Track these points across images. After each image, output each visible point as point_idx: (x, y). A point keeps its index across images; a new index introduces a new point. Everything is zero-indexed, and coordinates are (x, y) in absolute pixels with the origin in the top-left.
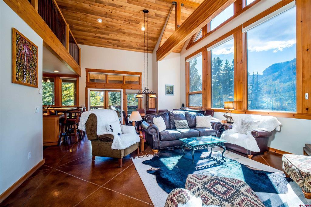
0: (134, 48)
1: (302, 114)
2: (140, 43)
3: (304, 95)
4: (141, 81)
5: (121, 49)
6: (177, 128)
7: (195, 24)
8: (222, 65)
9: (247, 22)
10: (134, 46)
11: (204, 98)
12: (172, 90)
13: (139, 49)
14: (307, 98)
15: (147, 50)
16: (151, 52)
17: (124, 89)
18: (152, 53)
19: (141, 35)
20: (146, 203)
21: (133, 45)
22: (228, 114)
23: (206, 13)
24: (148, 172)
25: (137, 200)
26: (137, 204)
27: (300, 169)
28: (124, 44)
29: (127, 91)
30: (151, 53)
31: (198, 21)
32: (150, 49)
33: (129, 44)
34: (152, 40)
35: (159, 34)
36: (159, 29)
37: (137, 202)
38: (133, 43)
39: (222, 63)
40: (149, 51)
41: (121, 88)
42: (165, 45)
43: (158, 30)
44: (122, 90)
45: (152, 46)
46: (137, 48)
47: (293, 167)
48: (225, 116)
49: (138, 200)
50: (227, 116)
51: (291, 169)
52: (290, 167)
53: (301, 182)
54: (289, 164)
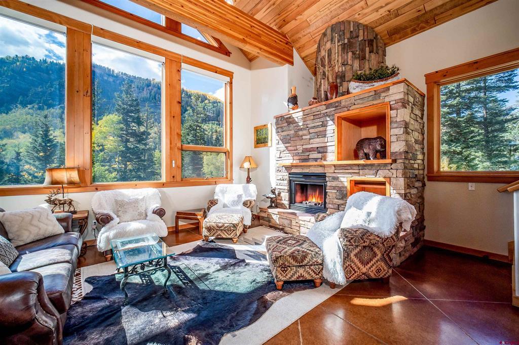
3: (172, 162)
14: (174, 165)
20: (300, 328)
25: (303, 341)
26: (310, 337)
37: (306, 340)
49: (301, 340)
51: (222, 228)
52: (221, 227)
53: (234, 232)
54: (220, 225)
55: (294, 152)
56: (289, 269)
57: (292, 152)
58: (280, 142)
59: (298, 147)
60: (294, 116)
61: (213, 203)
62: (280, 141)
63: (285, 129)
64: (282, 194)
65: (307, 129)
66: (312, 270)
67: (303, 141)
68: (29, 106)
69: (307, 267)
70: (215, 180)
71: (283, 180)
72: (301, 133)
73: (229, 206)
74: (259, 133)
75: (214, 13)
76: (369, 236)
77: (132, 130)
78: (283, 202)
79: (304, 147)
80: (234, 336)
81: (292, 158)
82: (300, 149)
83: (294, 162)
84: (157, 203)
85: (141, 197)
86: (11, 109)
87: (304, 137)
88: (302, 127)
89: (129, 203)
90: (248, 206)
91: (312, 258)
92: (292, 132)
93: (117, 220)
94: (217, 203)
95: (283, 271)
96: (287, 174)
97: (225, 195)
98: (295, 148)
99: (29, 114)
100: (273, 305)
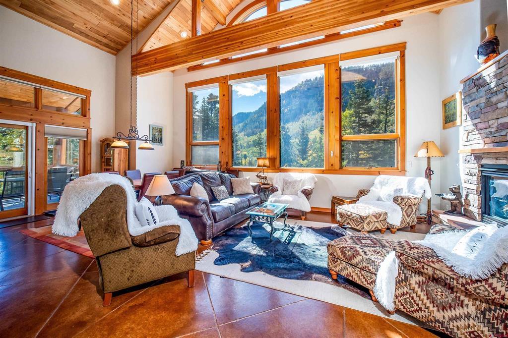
0: (73, 30)
1: (329, 170)
2: (94, 25)
3: (331, 152)
4: (89, 109)
5: (31, 18)
6: (219, 200)
7: (238, 44)
8: (197, 103)
9: (283, 65)
10: (76, 25)
11: (222, 152)
12: (161, 135)
13: (87, 36)
14: (332, 155)
15: (107, 45)
16: (112, 51)
17: (39, 123)
18: (115, 55)
19: (104, 9)
21: (72, 21)
22: (262, 174)
23: (256, 38)
24: (243, 272)
27: (360, 214)
28: (48, 8)
29: (48, 128)
30: (113, 54)
31: (242, 43)
32: (115, 47)
33: (63, 16)
34: (124, 30)
35: (144, 25)
36: (146, 16)
38: (76, 18)
39: (197, 101)
40: (112, 48)
41: (31, 120)
42: (161, 52)
43: (145, 18)
44: (32, 125)
45: (121, 41)
46: (81, 33)
47: (354, 215)
48: (258, 176)
50: (260, 176)
51: (351, 217)
52: (349, 216)
53: (362, 224)
54: (349, 213)
55: (485, 131)
56: (339, 262)
57: (483, 131)
58: (469, 118)
59: (490, 122)
60: (484, 74)
61: (363, 193)
62: (468, 116)
63: (474, 96)
64: (471, 197)
65: (504, 90)
66: (362, 275)
67: (498, 111)
68: (308, 114)
69: (357, 269)
70: (379, 170)
71: (471, 175)
72: (494, 99)
73: (383, 200)
74: (447, 107)
75: (342, 10)
76: (433, 262)
77: (363, 120)
78: (471, 208)
79: (501, 121)
80: (264, 275)
81: (481, 141)
82: (494, 124)
83: (486, 147)
84: (310, 186)
85: (299, 179)
86: (299, 118)
87: (500, 105)
88: (495, 89)
89: (290, 183)
90: (398, 203)
91: (362, 261)
92: (483, 100)
93: (280, 192)
94: (366, 194)
95: (333, 261)
96: (476, 165)
97: (383, 187)
98: (487, 125)
99: (308, 119)
100: (310, 281)
